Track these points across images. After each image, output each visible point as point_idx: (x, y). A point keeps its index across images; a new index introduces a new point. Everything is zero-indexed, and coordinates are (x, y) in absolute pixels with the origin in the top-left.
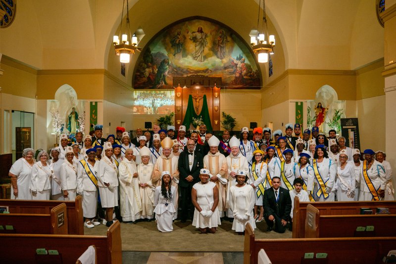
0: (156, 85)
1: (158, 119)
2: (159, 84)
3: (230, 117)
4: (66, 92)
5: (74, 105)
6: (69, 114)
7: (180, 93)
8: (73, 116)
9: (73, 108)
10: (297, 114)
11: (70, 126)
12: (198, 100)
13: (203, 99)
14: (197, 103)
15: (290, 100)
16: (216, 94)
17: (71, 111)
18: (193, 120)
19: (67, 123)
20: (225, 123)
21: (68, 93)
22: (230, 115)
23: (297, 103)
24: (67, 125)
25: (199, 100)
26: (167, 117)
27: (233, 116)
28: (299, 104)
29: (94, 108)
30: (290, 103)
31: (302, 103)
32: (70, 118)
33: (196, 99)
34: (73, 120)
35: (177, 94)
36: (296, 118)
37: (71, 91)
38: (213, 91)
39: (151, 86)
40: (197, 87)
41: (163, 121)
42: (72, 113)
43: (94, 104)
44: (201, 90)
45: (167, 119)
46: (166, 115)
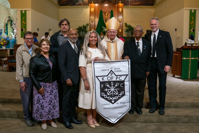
0: (76, 3)
1: (78, 28)
2: (78, 2)
3: (131, 26)
4: (4, 4)
5: (11, 14)
6: (6, 21)
7: (93, 9)
8: (9, 23)
9: (9, 17)
10: (191, 20)
11: (7, 31)
12: (106, 14)
13: (110, 13)
14: (106, 16)
15: (185, 8)
16: (120, 9)
17: (8, 19)
18: (103, 29)
19: (5, 29)
20: (127, 31)
21: (5, 5)
22: (131, 25)
23: (191, 11)
24: (5, 30)
25: (108, 14)
26: (84, 26)
27: (133, 25)
28: (193, 11)
29: (23, 16)
30: (185, 11)
31: (195, 11)
32: (7, 25)
33: (105, 13)
34: (9, 26)
35: (92, 9)
36: (190, 24)
37: (8, 4)
38: (118, 7)
39: (72, 4)
40: (106, 5)
41: (81, 29)
42: (8, 21)
43: (23, 12)
44: (109, 7)
45: (84, 28)
46: (83, 25)
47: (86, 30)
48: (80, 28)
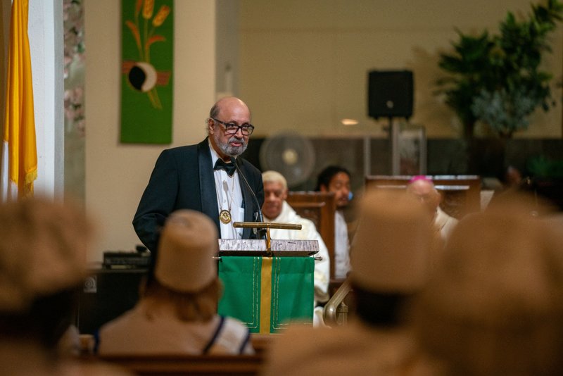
1: (450, 49)
26: (510, 29)
41: (489, 67)
45: (509, 51)
46: (504, 17)
47: (542, 68)
48: (475, 55)
